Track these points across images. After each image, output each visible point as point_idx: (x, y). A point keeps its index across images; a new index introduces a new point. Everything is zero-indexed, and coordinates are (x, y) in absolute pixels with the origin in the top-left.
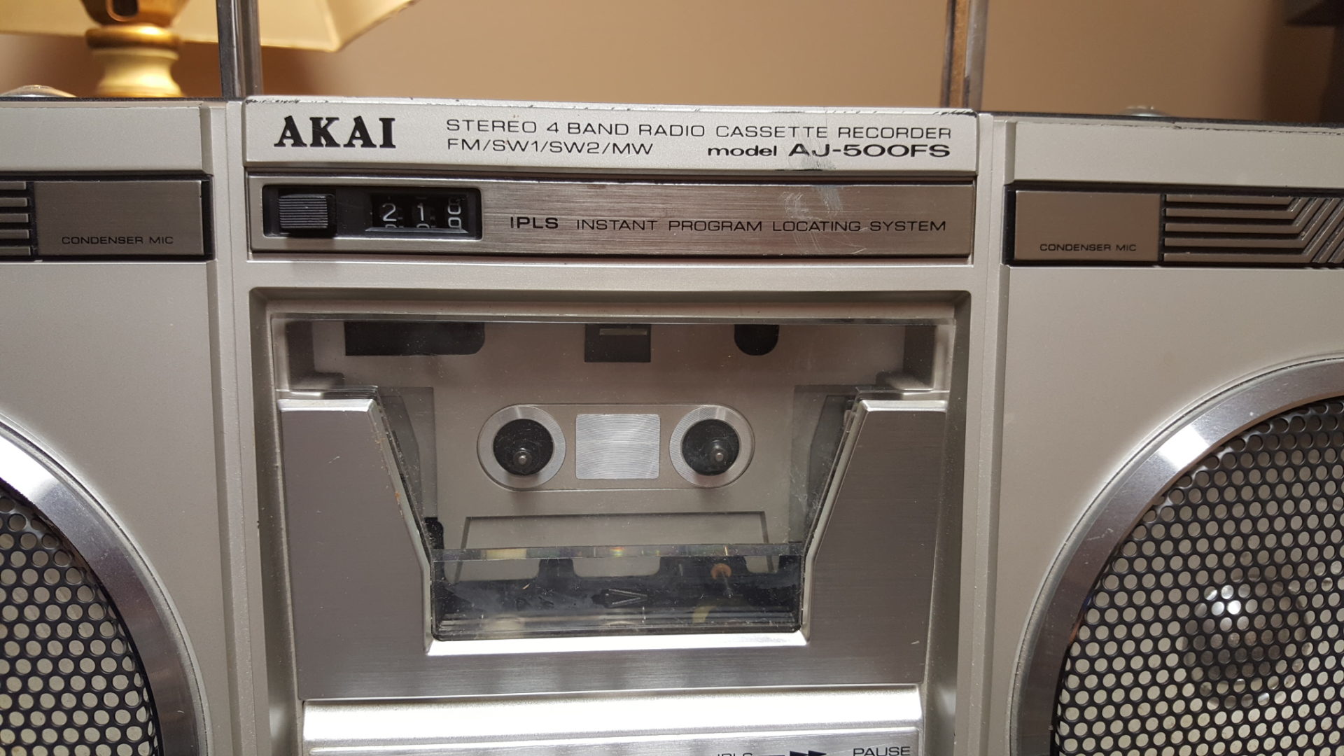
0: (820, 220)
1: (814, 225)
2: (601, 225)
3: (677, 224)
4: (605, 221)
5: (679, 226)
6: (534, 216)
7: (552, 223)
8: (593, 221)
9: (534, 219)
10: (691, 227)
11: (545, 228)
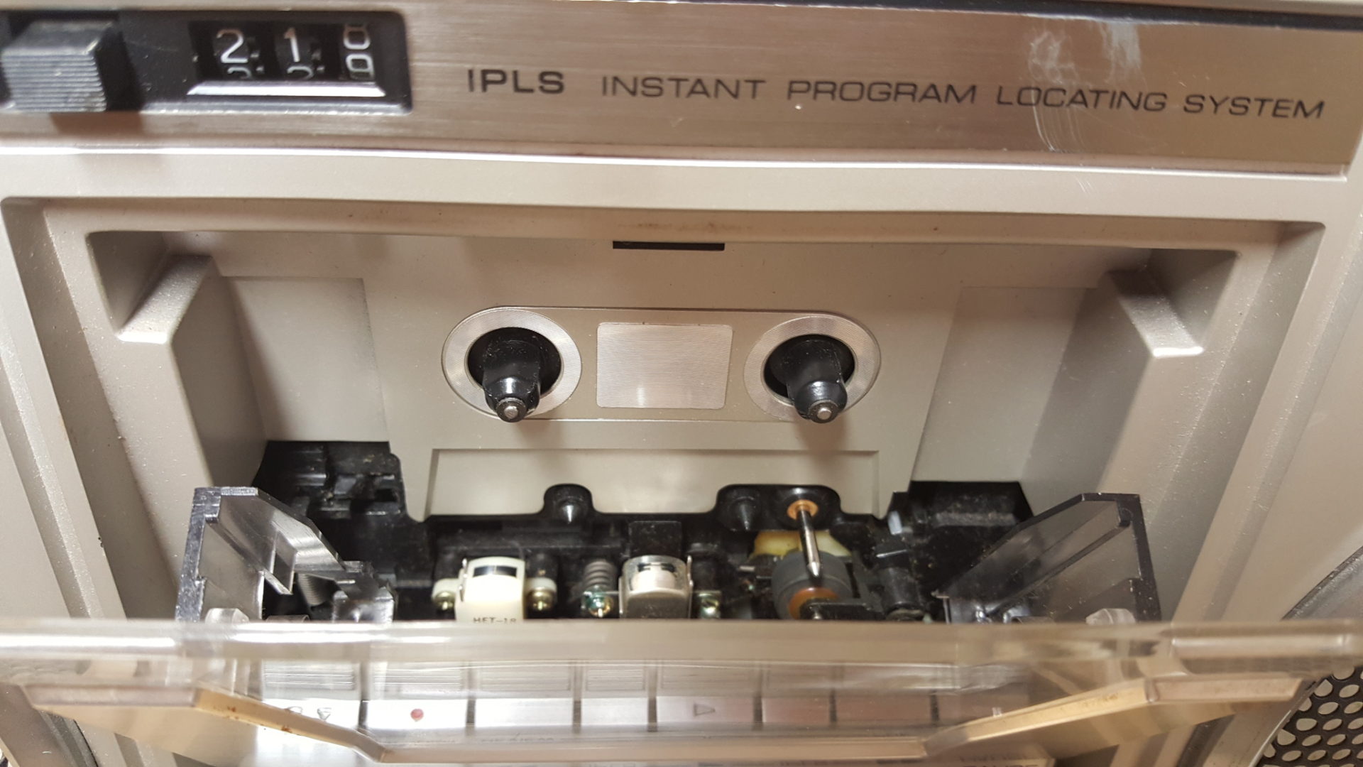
1: (1080, 97)
2: (649, 87)
3: (804, 86)
4: (659, 79)
5: (808, 90)
6: (517, 68)
7: (552, 82)
8: (635, 80)
9: (515, 73)
10: (832, 92)
11: (538, 92)
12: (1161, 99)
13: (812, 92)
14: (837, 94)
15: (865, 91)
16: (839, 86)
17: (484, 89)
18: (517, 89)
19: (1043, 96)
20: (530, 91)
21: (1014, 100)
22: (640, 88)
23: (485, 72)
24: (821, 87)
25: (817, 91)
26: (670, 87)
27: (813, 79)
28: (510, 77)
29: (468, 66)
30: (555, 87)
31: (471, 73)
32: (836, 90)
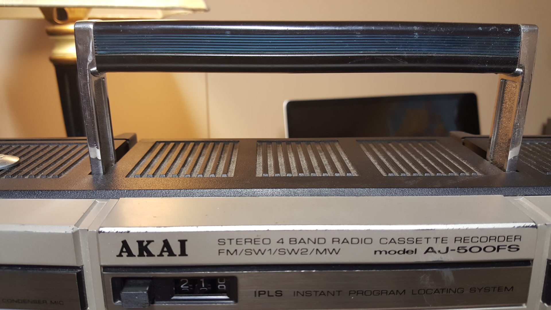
0: (440, 288)
1: (437, 291)
2: (308, 294)
3: (354, 292)
4: (311, 291)
5: (355, 293)
6: (269, 290)
7: (279, 293)
8: (303, 292)
9: (268, 292)
10: (362, 293)
11: (275, 296)
12: (462, 290)
13: (356, 294)
14: (364, 294)
15: (372, 293)
16: (364, 292)
17: (259, 296)
18: (269, 296)
19: (426, 292)
20: (273, 296)
21: (417, 293)
22: (305, 294)
23: (259, 292)
24: (359, 292)
25: (358, 293)
26: (314, 294)
27: (356, 290)
28: (267, 293)
29: (255, 290)
30: (280, 295)
31: (255, 292)
32: (363, 293)
